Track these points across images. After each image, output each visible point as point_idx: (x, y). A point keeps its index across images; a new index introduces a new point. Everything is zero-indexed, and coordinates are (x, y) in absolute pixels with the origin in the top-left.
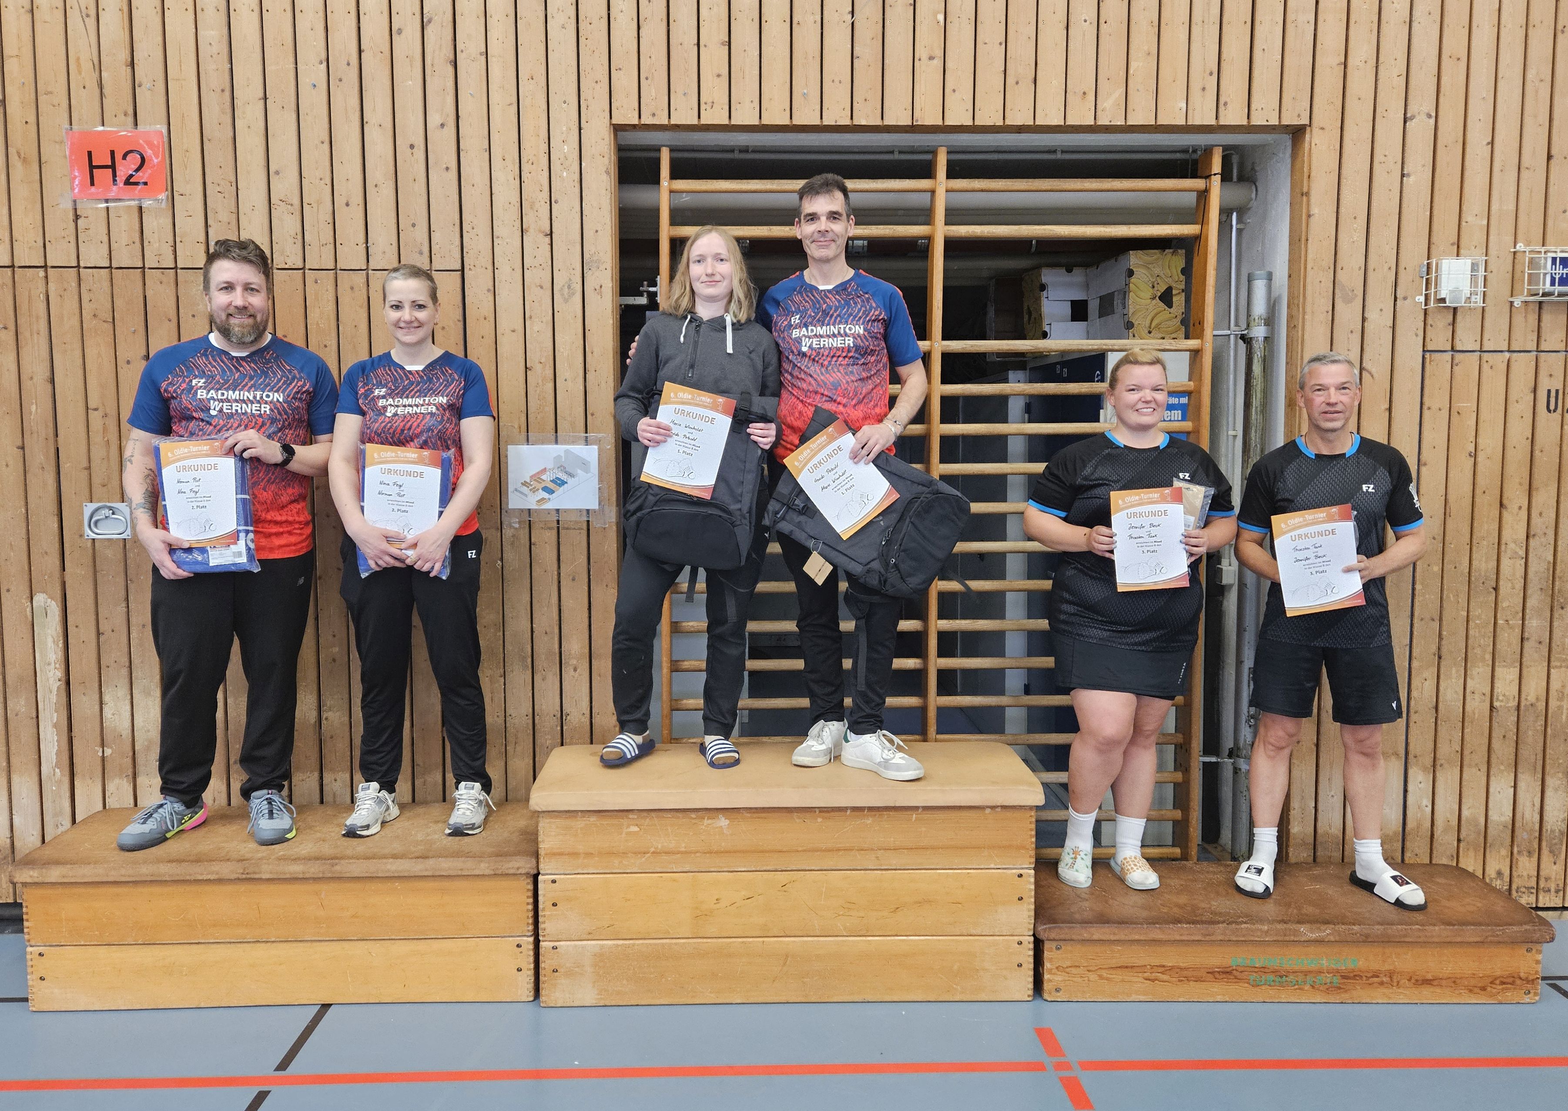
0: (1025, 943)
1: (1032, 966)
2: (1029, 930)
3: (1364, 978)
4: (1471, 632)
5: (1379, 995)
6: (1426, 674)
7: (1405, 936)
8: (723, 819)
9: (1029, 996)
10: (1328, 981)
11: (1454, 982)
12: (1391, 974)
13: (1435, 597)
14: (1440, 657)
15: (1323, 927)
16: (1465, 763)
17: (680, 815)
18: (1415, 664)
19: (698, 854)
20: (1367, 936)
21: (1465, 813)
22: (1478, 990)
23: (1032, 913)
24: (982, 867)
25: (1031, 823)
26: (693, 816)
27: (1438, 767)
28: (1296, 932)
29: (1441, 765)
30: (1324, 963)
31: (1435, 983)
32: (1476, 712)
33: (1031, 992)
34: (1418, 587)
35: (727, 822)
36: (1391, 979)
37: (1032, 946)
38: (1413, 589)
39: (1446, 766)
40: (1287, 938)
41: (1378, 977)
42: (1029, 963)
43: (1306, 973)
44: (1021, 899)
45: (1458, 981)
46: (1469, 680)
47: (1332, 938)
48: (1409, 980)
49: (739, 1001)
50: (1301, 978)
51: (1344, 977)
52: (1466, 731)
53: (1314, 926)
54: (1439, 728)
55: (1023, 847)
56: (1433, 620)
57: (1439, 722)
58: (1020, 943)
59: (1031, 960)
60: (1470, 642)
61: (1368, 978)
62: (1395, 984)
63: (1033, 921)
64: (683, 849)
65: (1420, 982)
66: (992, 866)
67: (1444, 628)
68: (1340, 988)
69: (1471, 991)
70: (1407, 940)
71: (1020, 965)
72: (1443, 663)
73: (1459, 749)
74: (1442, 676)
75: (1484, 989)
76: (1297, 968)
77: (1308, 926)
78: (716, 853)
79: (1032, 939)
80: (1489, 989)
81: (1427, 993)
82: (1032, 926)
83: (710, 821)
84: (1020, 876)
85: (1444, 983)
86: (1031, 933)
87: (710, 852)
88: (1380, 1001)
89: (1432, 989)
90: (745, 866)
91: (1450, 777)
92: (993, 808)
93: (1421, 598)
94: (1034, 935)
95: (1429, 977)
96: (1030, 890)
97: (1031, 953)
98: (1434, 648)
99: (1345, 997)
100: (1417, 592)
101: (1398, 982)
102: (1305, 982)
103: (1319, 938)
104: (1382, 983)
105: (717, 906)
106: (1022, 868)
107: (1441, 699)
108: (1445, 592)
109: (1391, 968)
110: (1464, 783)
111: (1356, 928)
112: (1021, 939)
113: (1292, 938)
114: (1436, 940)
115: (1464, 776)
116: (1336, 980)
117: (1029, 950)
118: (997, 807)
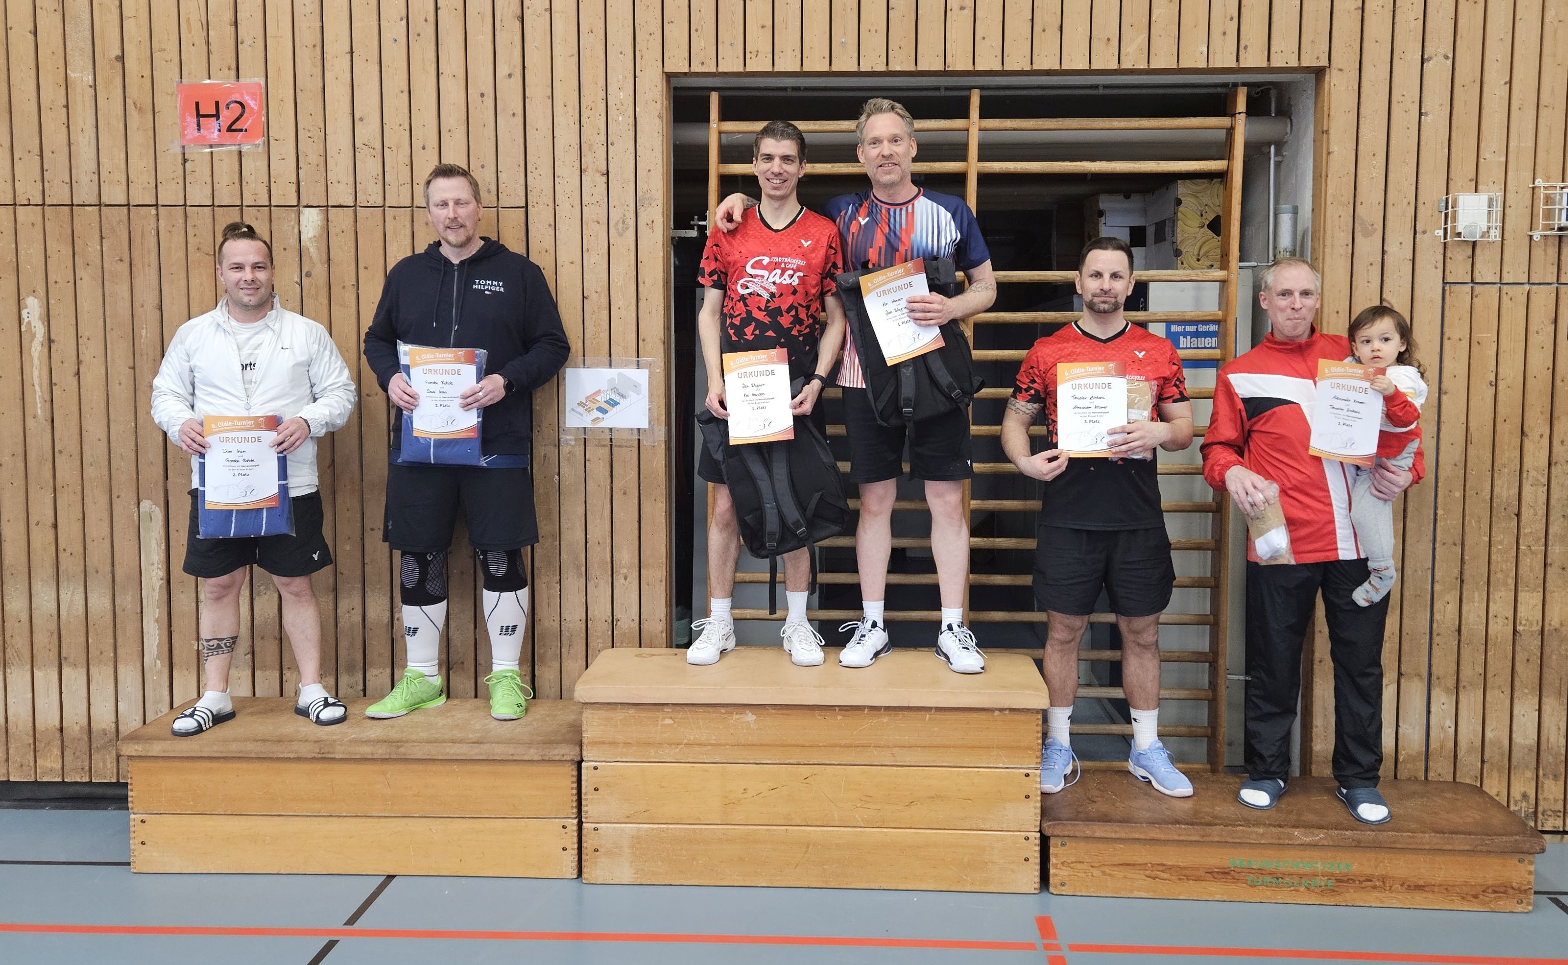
0: (1032, 839)
1: (1038, 861)
2: (1035, 826)
3: (1357, 882)
4: (1493, 557)
5: (1373, 898)
6: (1448, 598)
7: (1394, 842)
8: (750, 714)
9: (1035, 889)
10: (1323, 884)
11: (1446, 889)
12: (1384, 879)
13: (1457, 522)
14: (1462, 581)
15: (1316, 831)
16: (1488, 685)
17: (710, 709)
18: (1437, 587)
19: (727, 747)
20: (1359, 842)
21: (1489, 735)
22: (1472, 899)
23: (1039, 811)
24: (991, 765)
26: (723, 710)
27: (1461, 688)
28: (1290, 837)
29: (1464, 687)
30: (1319, 867)
31: (1427, 889)
32: (1499, 636)
33: (1037, 885)
34: (1440, 512)
35: (754, 717)
36: (1383, 883)
37: (1038, 842)
38: (1436, 514)
39: (1468, 687)
40: (1281, 842)
41: (1371, 881)
42: (1036, 858)
43: (1301, 876)
44: (1027, 797)
45: (1450, 889)
46: (1491, 604)
47: (1326, 843)
48: (1402, 885)
49: (764, 885)
50: (1296, 880)
51: (1338, 881)
52: (1489, 654)
53: (1307, 830)
54: (1462, 651)
55: (1032, 749)
56: (1455, 544)
57: (1462, 645)
58: (1027, 839)
59: (1038, 855)
60: (1492, 567)
61: (1361, 882)
62: (1388, 888)
63: (1039, 818)
64: (713, 742)
65: (1412, 888)
66: (1002, 766)
67: (1466, 553)
68: (1334, 891)
69: (1463, 898)
70: (1398, 846)
71: (1027, 860)
72: (1465, 587)
73: (1482, 671)
74: (1464, 601)
75: (1476, 897)
76: (1292, 870)
77: (1302, 830)
78: (744, 745)
79: (1038, 835)
80: (1481, 897)
81: (1419, 898)
82: (1038, 823)
83: (738, 716)
84: (1027, 774)
85: (1436, 889)
86: (1038, 829)
87: (739, 745)
88: (1373, 905)
89: (1424, 895)
90: (770, 759)
91: (1473, 699)
92: (1001, 709)
93: (1442, 524)
94: (1040, 831)
95: (1421, 883)
97: (1038, 848)
98: (1456, 572)
99: (1338, 899)
100: (1438, 517)
101: (1391, 887)
102: (1300, 884)
103: (1313, 843)
104: (1374, 887)
105: (745, 796)
106: (1030, 769)
107: (1463, 622)
108: (1467, 518)
109: (1384, 873)
110: (1487, 705)
111: (1349, 833)
112: (1028, 834)
113: (1287, 842)
114: (1427, 847)
115: (1488, 698)
116: (1330, 883)
117: (1035, 845)
118: (1005, 709)
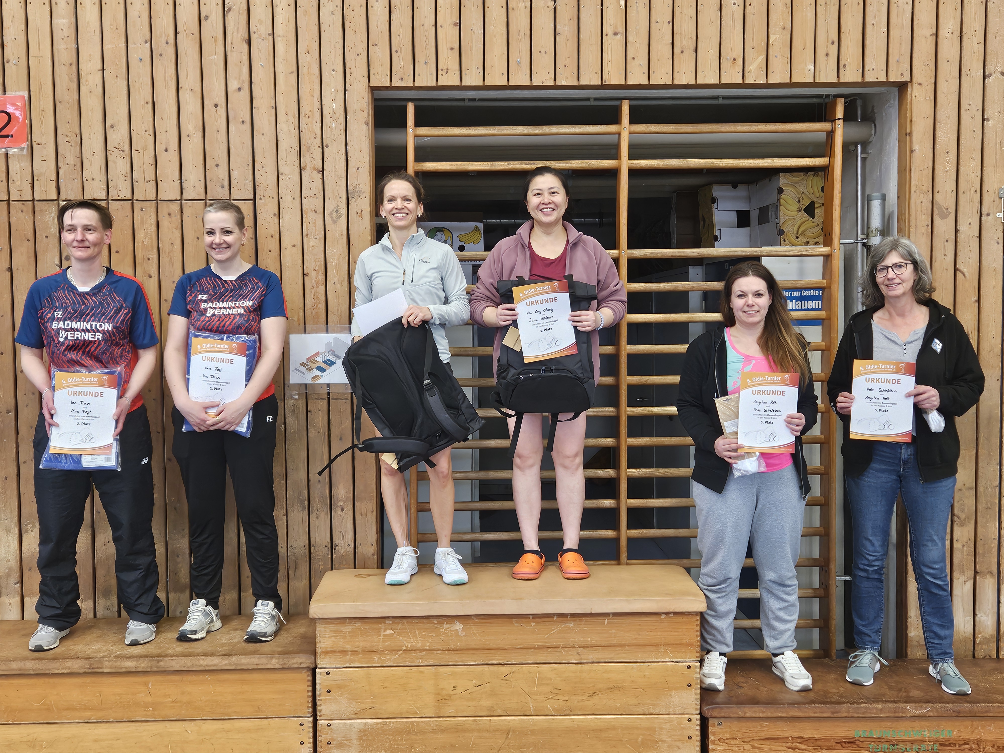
0: (694, 720)
1: (699, 738)
2: (696, 709)
3: (958, 746)
7: (987, 712)
8: (458, 624)
10: (930, 748)
12: (978, 742)
15: (924, 705)
17: (425, 620)
19: (439, 652)
20: (959, 712)
23: (699, 697)
24: (660, 660)
26: (435, 621)
28: (904, 711)
30: (926, 734)
35: (462, 626)
36: (978, 746)
37: (699, 723)
40: (895, 715)
41: (968, 744)
42: (697, 736)
43: (913, 742)
44: (689, 685)
47: (930, 715)
48: (993, 747)
50: (908, 746)
51: (941, 745)
53: (918, 705)
55: (692, 645)
58: (690, 720)
59: (698, 733)
61: (960, 745)
62: (981, 750)
63: (699, 703)
64: (427, 648)
65: (1001, 748)
66: (667, 660)
70: (990, 715)
71: (690, 738)
76: (905, 738)
77: (913, 704)
78: (453, 650)
79: (699, 717)
82: (699, 707)
83: (448, 626)
84: (689, 667)
86: (698, 712)
87: (449, 651)
90: (476, 661)
92: (667, 614)
94: (700, 714)
97: (699, 728)
101: (984, 748)
102: (912, 750)
103: (921, 715)
104: (971, 750)
105: (454, 692)
106: (690, 662)
109: (978, 737)
111: (950, 706)
112: (690, 716)
113: (901, 715)
116: (936, 747)
117: (697, 725)
118: (671, 613)
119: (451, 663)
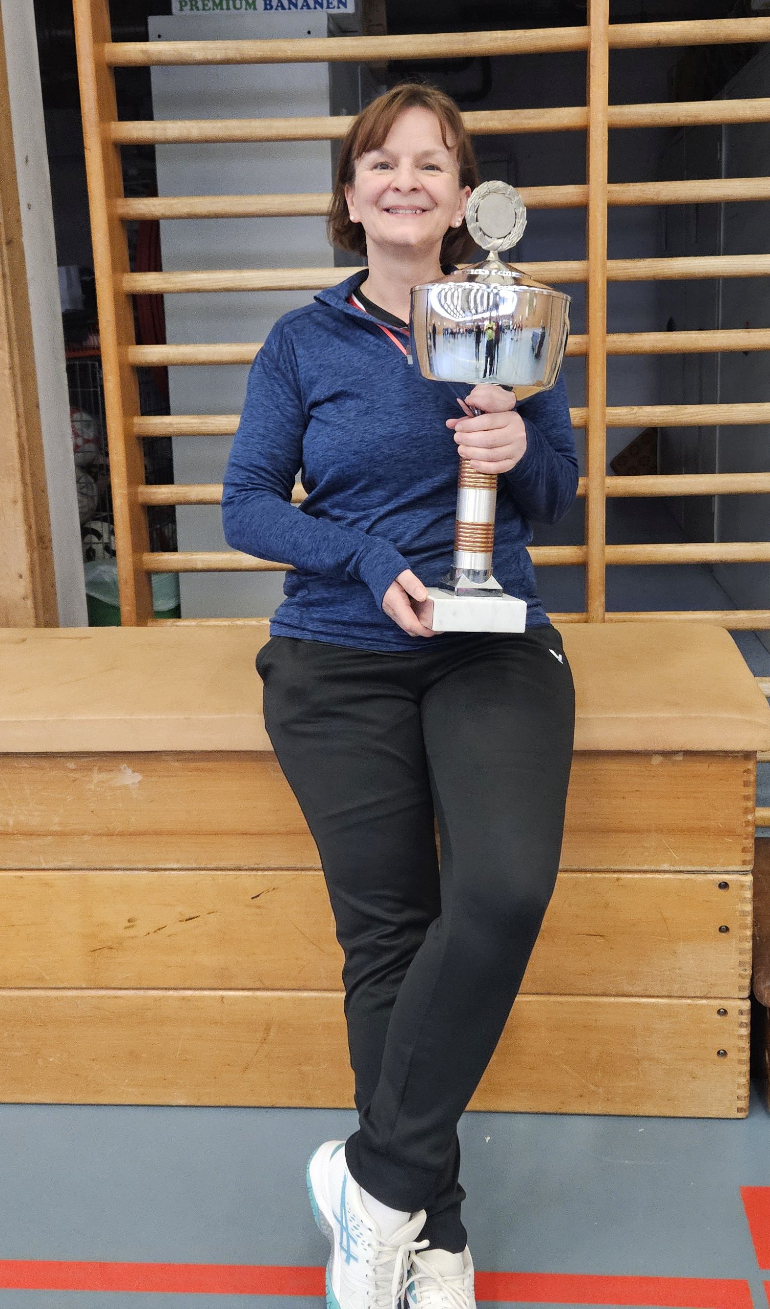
0: (733, 1014)
1: (746, 1055)
2: (741, 988)
8: (129, 771)
9: (740, 1110)
17: (44, 763)
19: (86, 838)
23: (748, 958)
24: (645, 868)
25: (746, 784)
26: (71, 765)
33: (743, 1104)
35: (138, 777)
37: (746, 1019)
42: (740, 1050)
44: (724, 930)
49: (182, 1102)
55: (731, 833)
58: (723, 1012)
59: (746, 1044)
63: (749, 972)
64: (56, 828)
66: (666, 867)
71: (722, 1054)
78: (121, 834)
79: (746, 1005)
82: (747, 982)
83: (103, 776)
84: (724, 886)
86: (746, 994)
87: (110, 835)
90: (178, 861)
92: (667, 754)
94: (752, 997)
96: (743, 914)
97: (745, 1031)
105: (131, 932)
106: (727, 872)
112: (725, 1004)
117: (741, 1025)
118: (675, 753)
119: (116, 866)
